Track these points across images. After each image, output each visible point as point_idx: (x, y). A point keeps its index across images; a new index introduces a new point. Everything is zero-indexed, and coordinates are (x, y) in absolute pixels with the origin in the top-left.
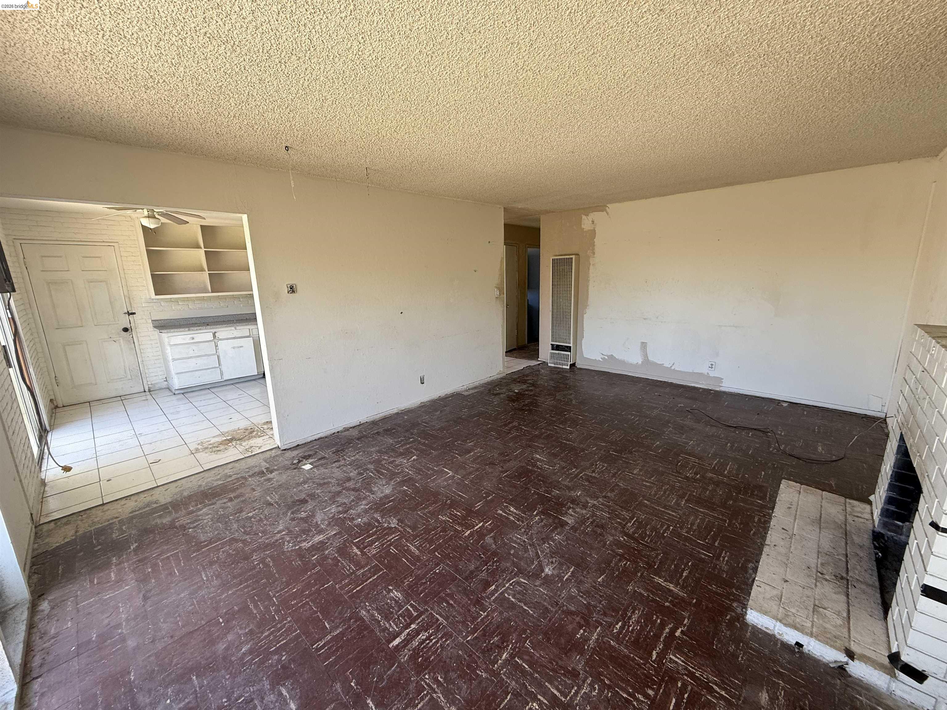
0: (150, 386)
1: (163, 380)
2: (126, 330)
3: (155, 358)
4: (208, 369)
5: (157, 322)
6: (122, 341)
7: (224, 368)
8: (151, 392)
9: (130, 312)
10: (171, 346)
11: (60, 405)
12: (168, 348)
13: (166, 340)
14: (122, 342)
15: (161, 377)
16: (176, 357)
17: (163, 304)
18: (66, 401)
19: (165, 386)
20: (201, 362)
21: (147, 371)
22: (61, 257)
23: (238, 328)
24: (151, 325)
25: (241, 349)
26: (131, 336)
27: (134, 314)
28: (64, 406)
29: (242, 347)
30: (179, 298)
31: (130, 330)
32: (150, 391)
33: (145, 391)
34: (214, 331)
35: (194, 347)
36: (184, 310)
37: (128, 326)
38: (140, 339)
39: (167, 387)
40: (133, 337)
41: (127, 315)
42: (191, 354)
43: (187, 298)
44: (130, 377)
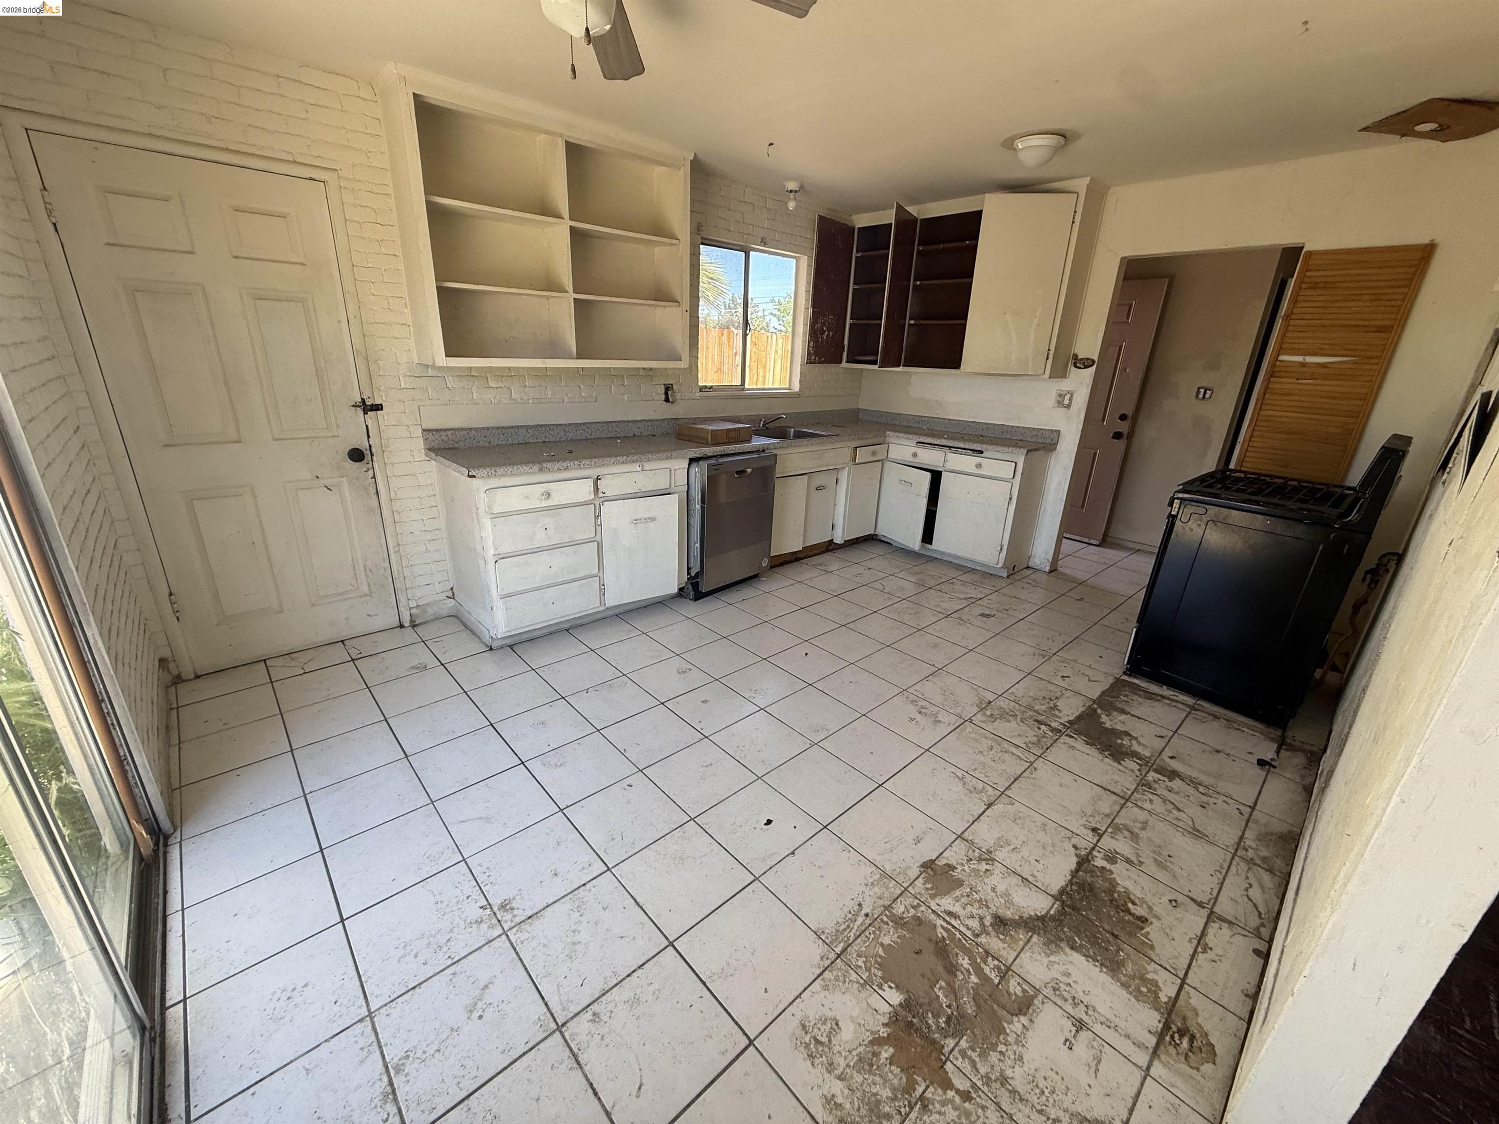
0: (414, 611)
1: (444, 596)
2: (357, 455)
3: (429, 536)
4: (574, 580)
5: (437, 435)
6: (346, 489)
7: (609, 577)
8: (418, 629)
9: (369, 402)
10: (495, 517)
11: (188, 673)
12: (487, 523)
13: (482, 499)
14: (347, 494)
15: (438, 588)
16: (506, 548)
17: (451, 382)
18: (205, 664)
19: (445, 612)
20: (558, 561)
21: (407, 573)
22: (166, 200)
23: (648, 466)
24: (421, 443)
25: (652, 524)
26: (371, 473)
27: (378, 408)
28: (198, 677)
29: (653, 519)
30: (490, 369)
31: (368, 457)
32: (414, 625)
33: (402, 626)
34: (595, 472)
35: (548, 520)
36: (500, 402)
37: (363, 445)
38: (394, 483)
39: (453, 613)
40: (374, 477)
41: (360, 412)
42: (541, 539)
43: (509, 368)
44: (365, 589)
